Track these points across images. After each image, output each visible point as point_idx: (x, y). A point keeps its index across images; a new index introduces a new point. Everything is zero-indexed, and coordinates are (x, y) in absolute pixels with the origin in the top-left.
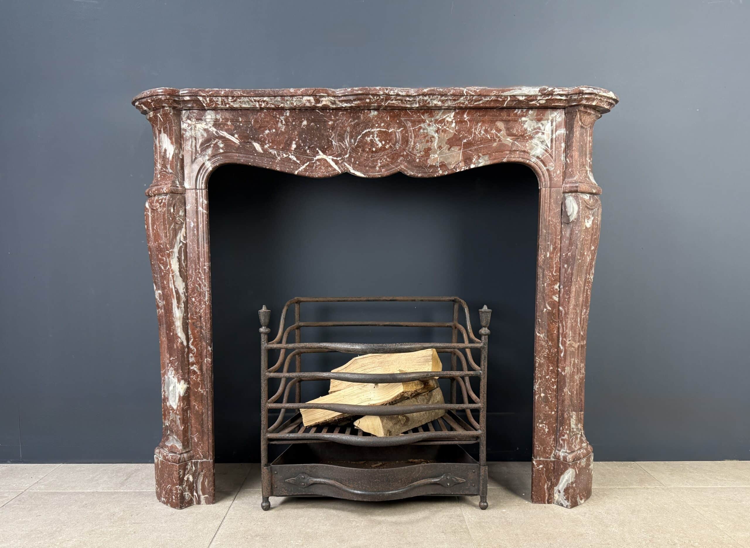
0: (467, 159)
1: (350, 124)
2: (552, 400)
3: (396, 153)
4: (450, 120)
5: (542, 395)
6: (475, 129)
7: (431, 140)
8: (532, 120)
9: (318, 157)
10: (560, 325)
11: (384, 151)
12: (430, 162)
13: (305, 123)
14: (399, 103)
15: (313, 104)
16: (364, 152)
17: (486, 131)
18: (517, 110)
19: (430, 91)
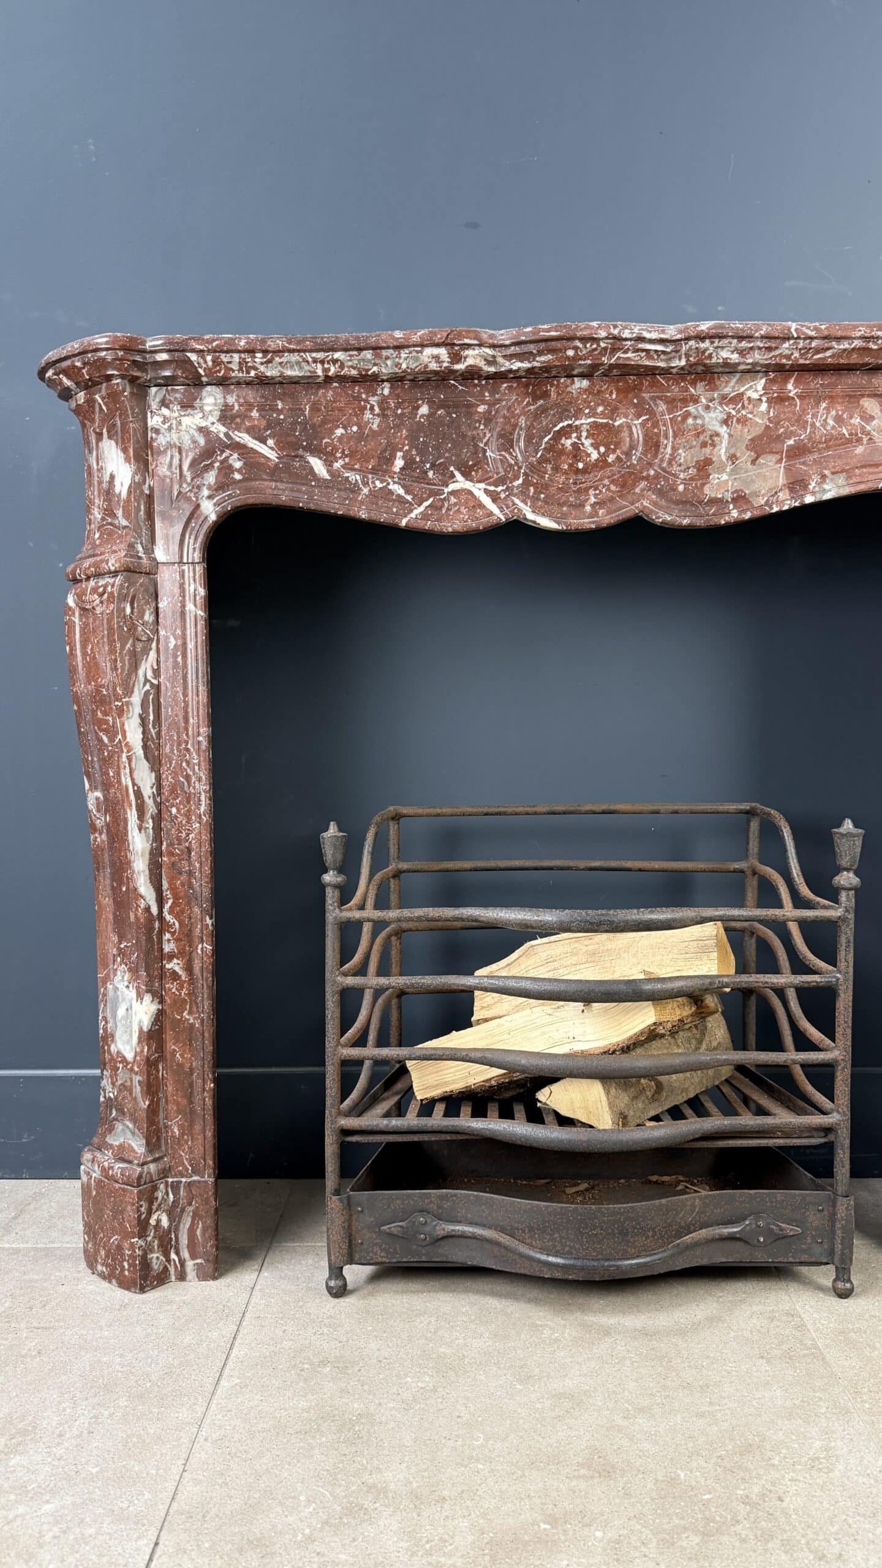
0: (797, 484)
1: (527, 409)
3: (630, 474)
4: (755, 396)
6: (813, 415)
7: (713, 441)
9: (452, 487)
11: (602, 468)
12: (709, 491)
13: (424, 410)
14: (641, 358)
15: (445, 364)
16: (558, 472)
17: (839, 420)
19: (715, 327)
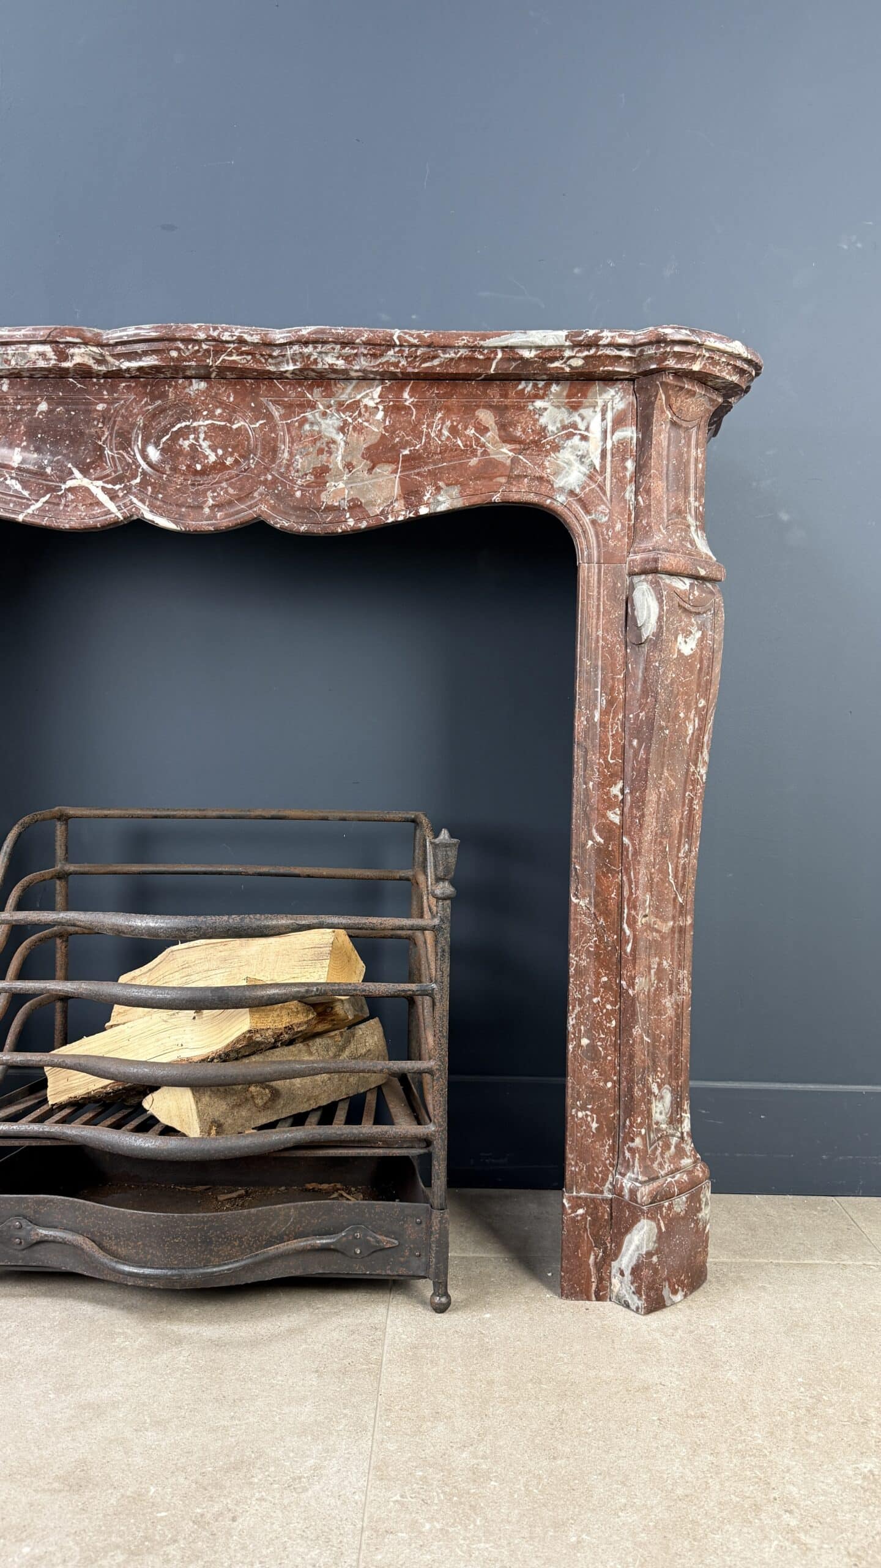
0: (411, 494)
1: (144, 409)
2: (607, 1055)
3: (248, 478)
4: (371, 404)
5: (585, 1042)
6: (428, 425)
7: (330, 448)
8: (558, 407)
9: (70, 483)
10: (625, 878)
11: (220, 471)
12: (326, 499)
13: (43, 406)
14: (248, 361)
15: (53, 362)
16: (176, 473)
17: (453, 430)
18: (523, 382)
19: (315, 332)
